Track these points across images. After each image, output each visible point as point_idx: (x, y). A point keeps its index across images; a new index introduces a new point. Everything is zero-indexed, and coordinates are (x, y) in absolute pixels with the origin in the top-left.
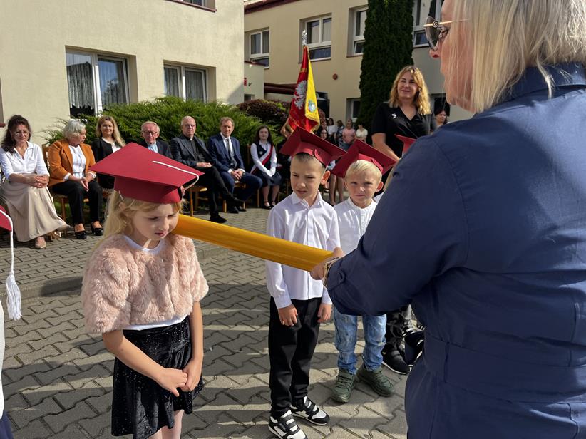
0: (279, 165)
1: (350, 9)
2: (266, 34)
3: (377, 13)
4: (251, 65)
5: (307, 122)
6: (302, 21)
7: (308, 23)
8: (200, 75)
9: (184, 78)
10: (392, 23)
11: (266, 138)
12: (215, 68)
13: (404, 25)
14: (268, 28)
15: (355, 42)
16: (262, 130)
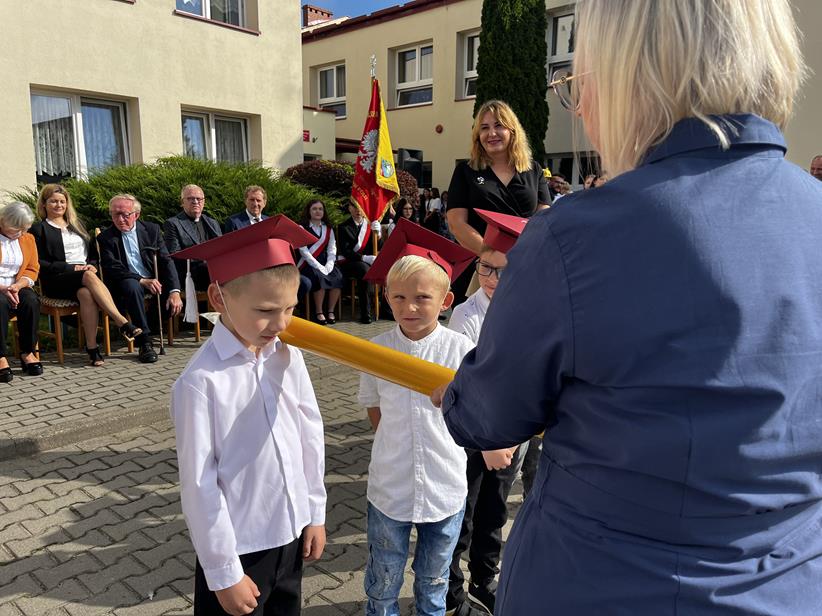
0: (340, 258)
1: (458, 33)
2: (341, 70)
3: (494, 38)
4: (315, 113)
5: (380, 192)
6: (392, 50)
7: (399, 54)
8: (237, 127)
9: (213, 131)
10: (517, 51)
11: (319, 217)
12: (259, 116)
13: (534, 55)
14: (344, 61)
15: (467, 79)
16: (315, 205)
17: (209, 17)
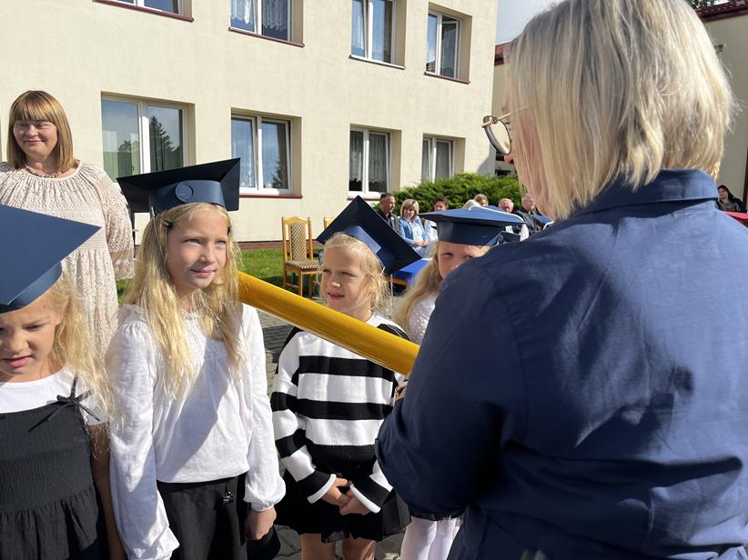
8: (446, 147)
9: (435, 150)
12: (464, 139)
17: (439, 74)
